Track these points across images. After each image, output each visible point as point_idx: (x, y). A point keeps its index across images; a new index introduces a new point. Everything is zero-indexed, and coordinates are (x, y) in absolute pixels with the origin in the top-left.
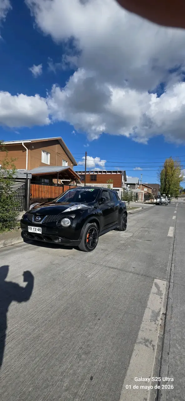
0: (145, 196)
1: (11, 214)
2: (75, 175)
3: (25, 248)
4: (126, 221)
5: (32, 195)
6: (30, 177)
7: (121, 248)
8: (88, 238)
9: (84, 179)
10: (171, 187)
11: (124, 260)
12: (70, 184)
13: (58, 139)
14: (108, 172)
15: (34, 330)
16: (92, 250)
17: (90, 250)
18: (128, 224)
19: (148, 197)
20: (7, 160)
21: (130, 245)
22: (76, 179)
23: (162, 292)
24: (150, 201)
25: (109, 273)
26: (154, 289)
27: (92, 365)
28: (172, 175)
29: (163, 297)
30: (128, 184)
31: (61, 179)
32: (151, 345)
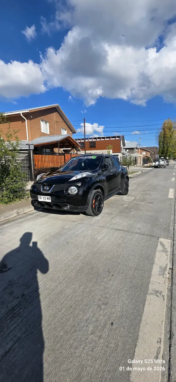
0: (144, 160)
1: (19, 185)
2: (75, 143)
3: (37, 216)
4: (128, 186)
5: (36, 166)
6: (32, 148)
7: (126, 211)
8: (94, 204)
9: (84, 146)
10: (170, 149)
11: (129, 222)
12: (70, 153)
13: (55, 106)
14: (107, 138)
15: (57, 286)
16: (99, 214)
17: (96, 215)
18: (130, 188)
19: (146, 160)
20: (10, 133)
21: (133, 208)
22: (76, 147)
23: (167, 250)
24: (148, 165)
25: (116, 235)
26: (160, 248)
27: (111, 313)
28: (171, 137)
29: (169, 253)
30: (126, 149)
31: (62, 148)
32: (161, 295)
